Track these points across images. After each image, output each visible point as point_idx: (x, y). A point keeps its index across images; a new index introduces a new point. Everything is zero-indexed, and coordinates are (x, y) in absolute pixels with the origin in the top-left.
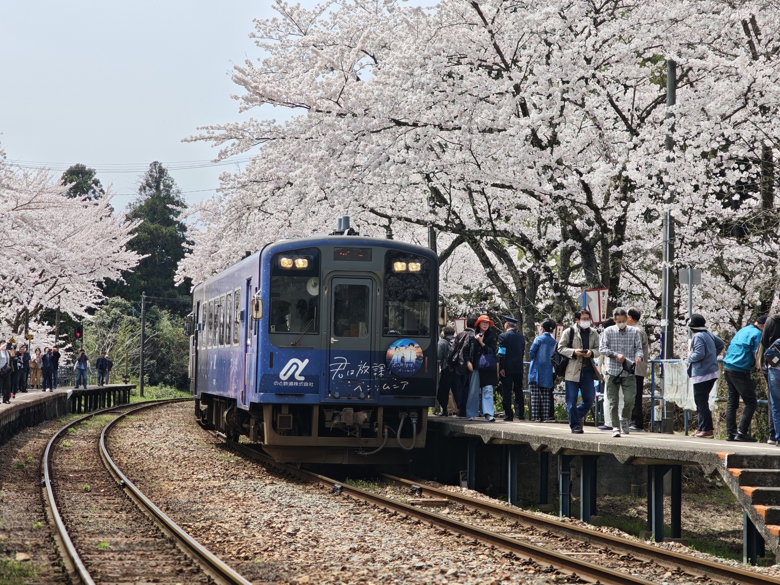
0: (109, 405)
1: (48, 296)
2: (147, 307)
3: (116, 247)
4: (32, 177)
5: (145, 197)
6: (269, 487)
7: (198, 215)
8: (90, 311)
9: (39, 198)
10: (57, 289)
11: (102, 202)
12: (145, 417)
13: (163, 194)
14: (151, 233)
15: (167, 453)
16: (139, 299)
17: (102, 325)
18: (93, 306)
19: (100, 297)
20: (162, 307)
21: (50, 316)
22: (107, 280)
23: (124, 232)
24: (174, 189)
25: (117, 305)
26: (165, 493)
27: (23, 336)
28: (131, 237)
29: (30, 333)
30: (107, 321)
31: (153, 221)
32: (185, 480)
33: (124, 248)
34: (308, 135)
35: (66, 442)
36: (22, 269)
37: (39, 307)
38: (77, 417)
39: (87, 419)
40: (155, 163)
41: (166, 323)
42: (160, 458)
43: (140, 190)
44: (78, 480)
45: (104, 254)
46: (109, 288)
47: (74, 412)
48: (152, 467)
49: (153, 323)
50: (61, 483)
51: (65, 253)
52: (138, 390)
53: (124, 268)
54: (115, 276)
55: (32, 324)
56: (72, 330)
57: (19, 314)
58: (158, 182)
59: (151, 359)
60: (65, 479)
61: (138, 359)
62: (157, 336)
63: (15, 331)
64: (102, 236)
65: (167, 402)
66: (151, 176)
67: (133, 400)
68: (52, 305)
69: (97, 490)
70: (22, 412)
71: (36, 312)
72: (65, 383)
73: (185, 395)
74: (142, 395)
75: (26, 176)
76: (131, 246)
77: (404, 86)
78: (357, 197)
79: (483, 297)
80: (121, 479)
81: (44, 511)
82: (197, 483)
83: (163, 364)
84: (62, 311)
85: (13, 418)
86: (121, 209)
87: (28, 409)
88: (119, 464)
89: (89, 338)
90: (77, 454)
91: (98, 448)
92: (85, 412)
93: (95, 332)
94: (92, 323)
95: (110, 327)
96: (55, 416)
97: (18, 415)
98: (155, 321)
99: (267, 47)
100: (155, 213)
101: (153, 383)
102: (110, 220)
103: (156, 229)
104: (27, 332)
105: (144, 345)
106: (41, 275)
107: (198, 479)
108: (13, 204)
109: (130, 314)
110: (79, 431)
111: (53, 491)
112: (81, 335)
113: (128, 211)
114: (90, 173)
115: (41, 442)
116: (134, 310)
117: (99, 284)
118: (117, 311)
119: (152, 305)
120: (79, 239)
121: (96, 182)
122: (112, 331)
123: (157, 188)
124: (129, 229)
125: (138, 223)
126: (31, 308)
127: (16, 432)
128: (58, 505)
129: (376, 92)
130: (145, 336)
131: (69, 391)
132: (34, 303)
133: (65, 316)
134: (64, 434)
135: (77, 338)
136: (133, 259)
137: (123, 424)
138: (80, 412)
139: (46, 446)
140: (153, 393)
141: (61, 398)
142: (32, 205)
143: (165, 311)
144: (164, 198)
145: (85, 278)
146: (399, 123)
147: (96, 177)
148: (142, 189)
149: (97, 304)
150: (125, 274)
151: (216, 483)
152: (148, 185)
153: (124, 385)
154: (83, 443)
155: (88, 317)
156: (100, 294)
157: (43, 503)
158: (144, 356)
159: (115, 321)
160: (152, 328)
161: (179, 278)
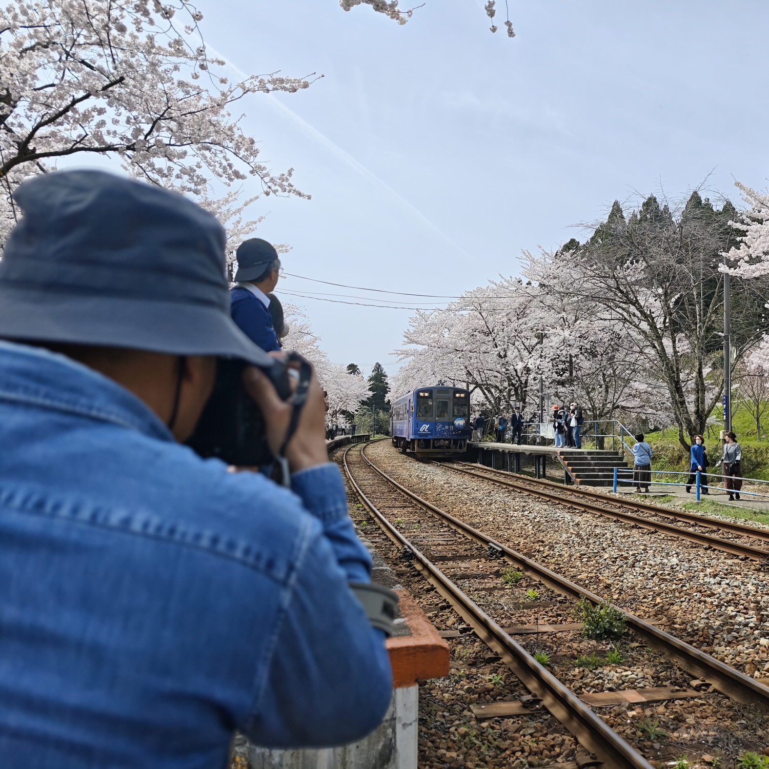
0: (364, 440)
1: (343, 406)
2: (375, 409)
3: (365, 390)
4: (338, 368)
5: (374, 374)
6: (417, 465)
7: (392, 380)
8: (357, 411)
10: (346, 404)
11: (360, 375)
12: (375, 444)
14: (376, 385)
15: (383, 455)
16: (373, 407)
17: (361, 415)
20: (380, 409)
21: (344, 412)
22: (362, 401)
23: (368, 385)
24: (383, 371)
25: (365, 409)
26: (384, 467)
28: (370, 387)
31: (377, 381)
32: (390, 463)
33: (368, 390)
35: (350, 452)
37: (340, 409)
38: (353, 445)
39: (357, 445)
40: (377, 363)
41: (381, 414)
42: (381, 457)
44: (355, 464)
45: (361, 392)
46: (363, 403)
47: (352, 443)
48: (379, 459)
51: (349, 392)
52: (372, 436)
53: (368, 397)
54: (365, 399)
55: (338, 415)
56: (350, 417)
58: (378, 369)
59: (377, 426)
60: (350, 464)
61: (372, 426)
62: (379, 418)
64: (361, 386)
65: (382, 440)
66: (376, 367)
67: (371, 439)
69: (362, 467)
71: (339, 411)
73: (388, 437)
74: (374, 437)
76: (370, 389)
77: (458, 339)
78: (444, 373)
79: (483, 405)
80: (369, 463)
83: (381, 427)
84: (348, 410)
86: (366, 378)
87: (338, 442)
88: (368, 459)
89: (356, 419)
90: (354, 456)
91: (361, 454)
92: (356, 443)
93: (358, 417)
94: (357, 414)
96: (346, 444)
98: (378, 413)
100: (377, 379)
101: (378, 433)
102: (363, 381)
103: (378, 384)
105: (374, 421)
106: (341, 399)
109: (369, 411)
110: (354, 449)
111: (348, 467)
113: (369, 379)
114: (356, 366)
115: (342, 452)
116: (371, 410)
117: (360, 402)
119: (377, 408)
120: (353, 387)
121: (358, 369)
122: (364, 417)
123: (378, 371)
125: (372, 383)
126: (338, 410)
128: (349, 471)
129: (450, 341)
130: (375, 418)
132: (338, 408)
133: (348, 412)
134: (349, 450)
136: (371, 393)
137: (368, 446)
138: (354, 443)
139: (344, 453)
140: (377, 437)
141: (348, 438)
143: (381, 411)
144: (380, 374)
145: (355, 400)
147: (358, 367)
148: (373, 371)
149: (359, 408)
151: (400, 464)
152: (375, 369)
153: (368, 434)
154: (356, 453)
155: (356, 412)
156: (360, 405)
157: (344, 471)
158: (374, 425)
159: (365, 414)
160: (377, 416)
161: (386, 400)
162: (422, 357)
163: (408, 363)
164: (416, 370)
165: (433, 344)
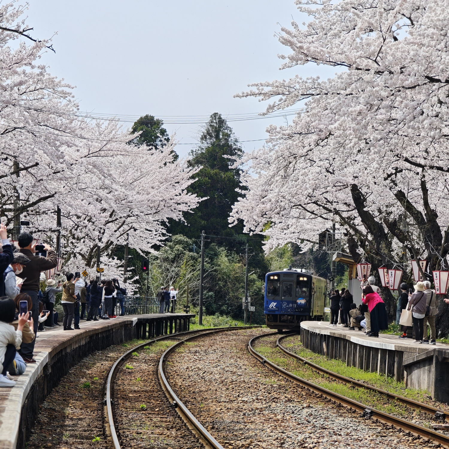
0: (171, 332)
1: (118, 233)
2: (207, 245)
3: (179, 191)
4: (103, 127)
6: (306, 410)
7: (251, 163)
8: (156, 247)
9: (108, 146)
10: (125, 227)
11: (167, 149)
12: (201, 343)
13: (223, 142)
14: (211, 177)
15: (217, 376)
16: (199, 237)
17: (166, 260)
18: (158, 243)
19: (164, 235)
20: (220, 244)
21: (119, 252)
22: (170, 220)
23: (185, 176)
24: (232, 137)
25: (180, 242)
26: (212, 413)
27: (95, 268)
28: (192, 181)
29: (102, 266)
30: (171, 257)
31: (213, 167)
32: (231, 401)
33: (185, 192)
34: (348, 91)
35: (129, 365)
36: (93, 210)
37: (110, 243)
38: (141, 342)
39: (149, 344)
40: (216, 114)
41: (223, 259)
42: (210, 381)
43: (202, 139)
44: (137, 400)
45: (167, 196)
47: (138, 337)
48: (204, 389)
49: (212, 259)
50: (121, 402)
51: (132, 196)
52: (197, 319)
53: (185, 209)
54: (177, 216)
55: (103, 259)
56: (139, 264)
57: (92, 249)
58: (217, 131)
59: (210, 291)
60: (126, 398)
61: (198, 291)
62: (216, 271)
63: (88, 264)
64: (166, 180)
65: (222, 330)
66: (211, 126)
67: (193, 328)
68: (122, 242)
69: (152, 409)
70: (91, 337)
71: (107, 247)
72: (133, 312)
73: (240, 324)
74: (201, 323)
75: (98, 125)
76: (191, 189)
77: (439, 47)
78: (393, 147)
80: (174, 400)
81: (103, 428)
82: (241, 405)
83: (220, 295)
84: (132, 247)
85: (83, 342)
86: (185, 156)
87: (97, 334)
88: (173, 386)
89: (154, 270)
90: (138, 376)
91: (156, 372)
92: (149, 338)
93: (160, 267)
94: (157, 258)
95: (173, 262)
96: (121, 342)
97: (88, 340)
98: (214, 256)
99: (310, 12)
100: (215, 160)
101: (210, 312)
102: (173, 166)
103: (216, 174)
104: (98, 266)
105: (203, 279)
106: (111, 216)
107: (243, 401)
108: (86, 152)
109: (191, 250)
110: (142, 355)
111: (113, 409)
112: (147, 269)
113: (191, 158)
114: (158, 123)
115: (107, 364)
116: (195, 247)
117: (163, 223)
118: (179, 247)
119: (211, 242)
120: (146, 182)
121: (163, 132)
122: (175, 265)
123: (217, 137)
124: (191, 174)
125: (198, 169)
126: (102, 245)
127: (85, 355)
128: (115, 422)
129: (412, 53)
130: (204, 271)
131: (134, 319)
132: (105, 240)
133: (134, 252)
134: (128, 357)
135: (144, 271)
136: (194, 200)
137: (181, 349)
138: (144, 338)
139: (111, 368)
140: (210, 322)
141: (126, 325)
142: (102, 153)
143: (223, 248)
144: (224, 145)
145: (151, 218)
146: (432, 80)
147: (163, 127)
148: (204, 138)
149: (161, 241)
150: (186, 214)
151: (259, 406)
152: (208, 133)
153: (184, 314)
154: (144, 366)
155: (153, 252)
156: (164, 231)
157: (103, 419)
158: (203, 288)
159: (177, 258)
160: (212, 263)
161: (232, 219)
162: (333, 101)
163: (294, 117)
164: (314, 137)
165: (364, 63)
